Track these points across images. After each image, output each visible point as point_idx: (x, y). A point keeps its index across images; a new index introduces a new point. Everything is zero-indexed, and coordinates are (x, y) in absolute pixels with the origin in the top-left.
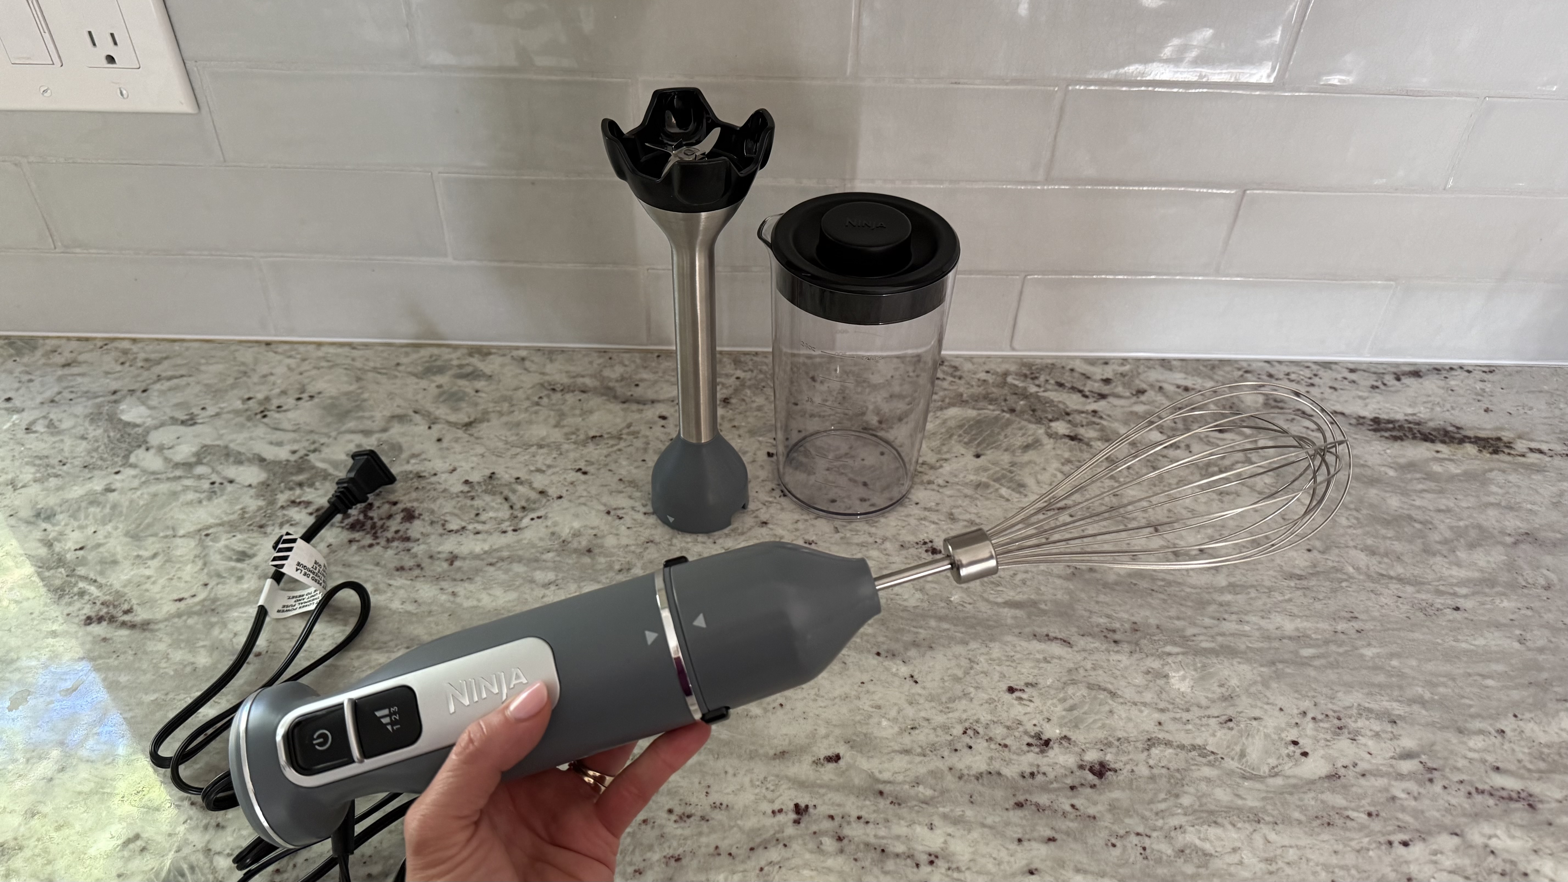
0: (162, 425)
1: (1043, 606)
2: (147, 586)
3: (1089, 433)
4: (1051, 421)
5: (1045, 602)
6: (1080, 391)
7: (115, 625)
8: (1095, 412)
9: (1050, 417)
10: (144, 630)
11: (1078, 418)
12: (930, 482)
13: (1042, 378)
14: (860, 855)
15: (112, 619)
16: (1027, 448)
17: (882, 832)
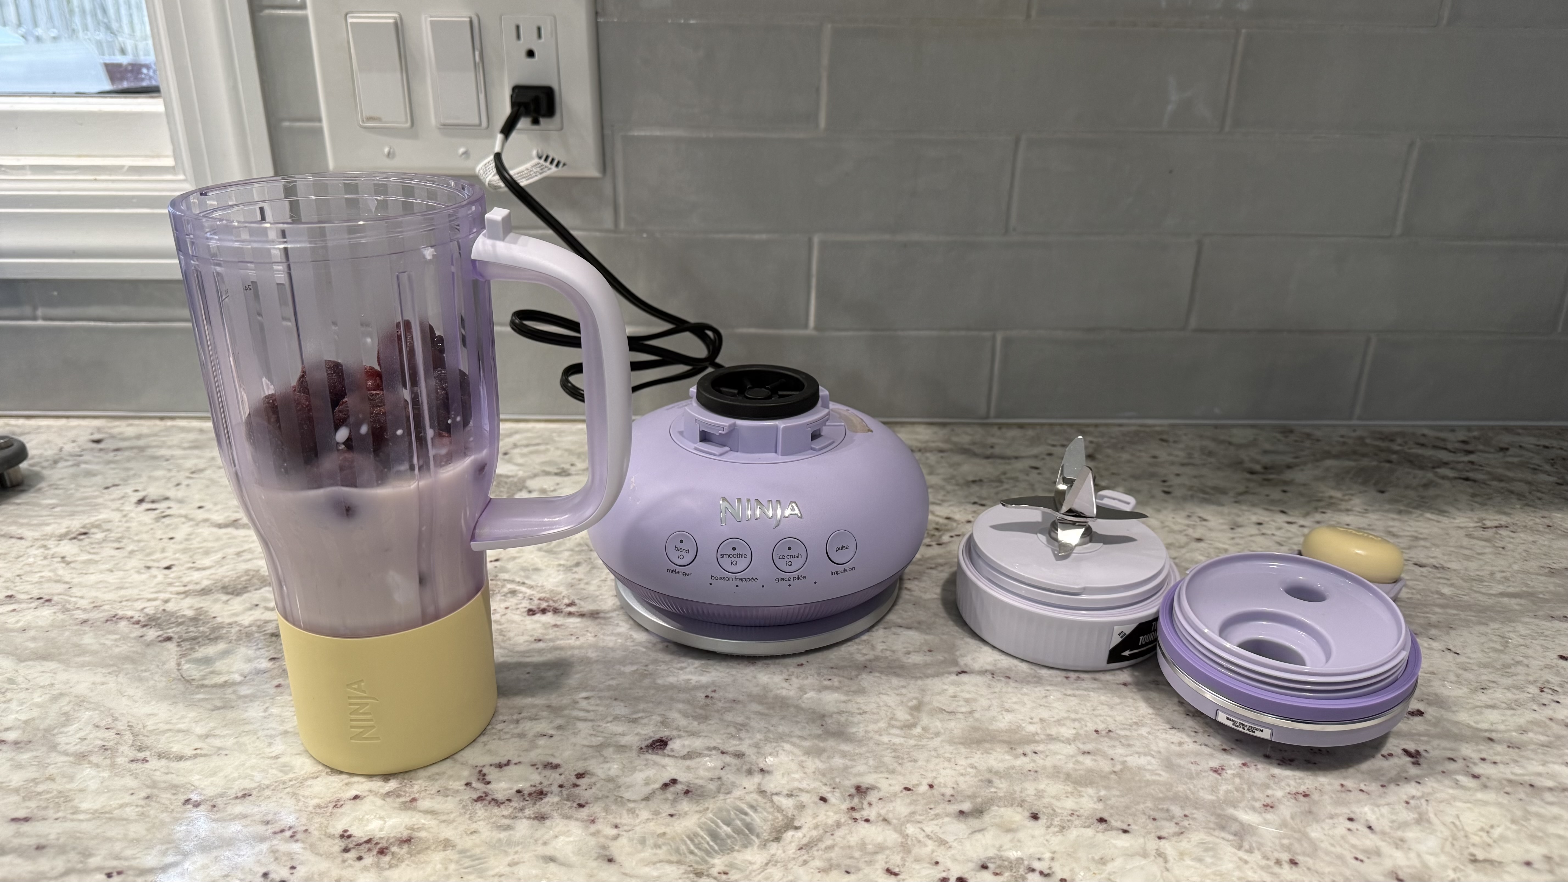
0: (535, 476)
1: (1541, 596)
2: (582, 586)
3: (1479, 476)
4: (1433, 468)
5: (1541, 593)
6: (1446, 449)
7: (562, 615)
8: (1472, 463)
9: (1430, 465)
10: (597, 618)
11: (1460, 466)
12: (1348, 510)
13: (1399, 440)
14: (1508, 789)
15: (556, 611)
16: (1426, 486)
17: (1518, 770)
